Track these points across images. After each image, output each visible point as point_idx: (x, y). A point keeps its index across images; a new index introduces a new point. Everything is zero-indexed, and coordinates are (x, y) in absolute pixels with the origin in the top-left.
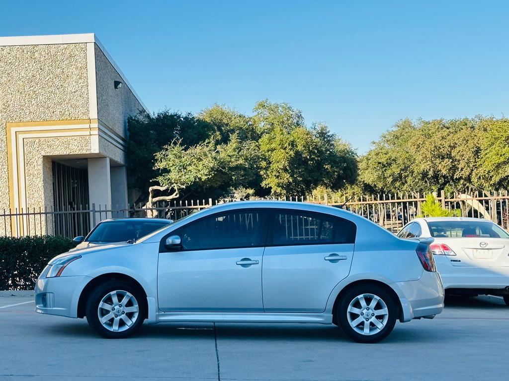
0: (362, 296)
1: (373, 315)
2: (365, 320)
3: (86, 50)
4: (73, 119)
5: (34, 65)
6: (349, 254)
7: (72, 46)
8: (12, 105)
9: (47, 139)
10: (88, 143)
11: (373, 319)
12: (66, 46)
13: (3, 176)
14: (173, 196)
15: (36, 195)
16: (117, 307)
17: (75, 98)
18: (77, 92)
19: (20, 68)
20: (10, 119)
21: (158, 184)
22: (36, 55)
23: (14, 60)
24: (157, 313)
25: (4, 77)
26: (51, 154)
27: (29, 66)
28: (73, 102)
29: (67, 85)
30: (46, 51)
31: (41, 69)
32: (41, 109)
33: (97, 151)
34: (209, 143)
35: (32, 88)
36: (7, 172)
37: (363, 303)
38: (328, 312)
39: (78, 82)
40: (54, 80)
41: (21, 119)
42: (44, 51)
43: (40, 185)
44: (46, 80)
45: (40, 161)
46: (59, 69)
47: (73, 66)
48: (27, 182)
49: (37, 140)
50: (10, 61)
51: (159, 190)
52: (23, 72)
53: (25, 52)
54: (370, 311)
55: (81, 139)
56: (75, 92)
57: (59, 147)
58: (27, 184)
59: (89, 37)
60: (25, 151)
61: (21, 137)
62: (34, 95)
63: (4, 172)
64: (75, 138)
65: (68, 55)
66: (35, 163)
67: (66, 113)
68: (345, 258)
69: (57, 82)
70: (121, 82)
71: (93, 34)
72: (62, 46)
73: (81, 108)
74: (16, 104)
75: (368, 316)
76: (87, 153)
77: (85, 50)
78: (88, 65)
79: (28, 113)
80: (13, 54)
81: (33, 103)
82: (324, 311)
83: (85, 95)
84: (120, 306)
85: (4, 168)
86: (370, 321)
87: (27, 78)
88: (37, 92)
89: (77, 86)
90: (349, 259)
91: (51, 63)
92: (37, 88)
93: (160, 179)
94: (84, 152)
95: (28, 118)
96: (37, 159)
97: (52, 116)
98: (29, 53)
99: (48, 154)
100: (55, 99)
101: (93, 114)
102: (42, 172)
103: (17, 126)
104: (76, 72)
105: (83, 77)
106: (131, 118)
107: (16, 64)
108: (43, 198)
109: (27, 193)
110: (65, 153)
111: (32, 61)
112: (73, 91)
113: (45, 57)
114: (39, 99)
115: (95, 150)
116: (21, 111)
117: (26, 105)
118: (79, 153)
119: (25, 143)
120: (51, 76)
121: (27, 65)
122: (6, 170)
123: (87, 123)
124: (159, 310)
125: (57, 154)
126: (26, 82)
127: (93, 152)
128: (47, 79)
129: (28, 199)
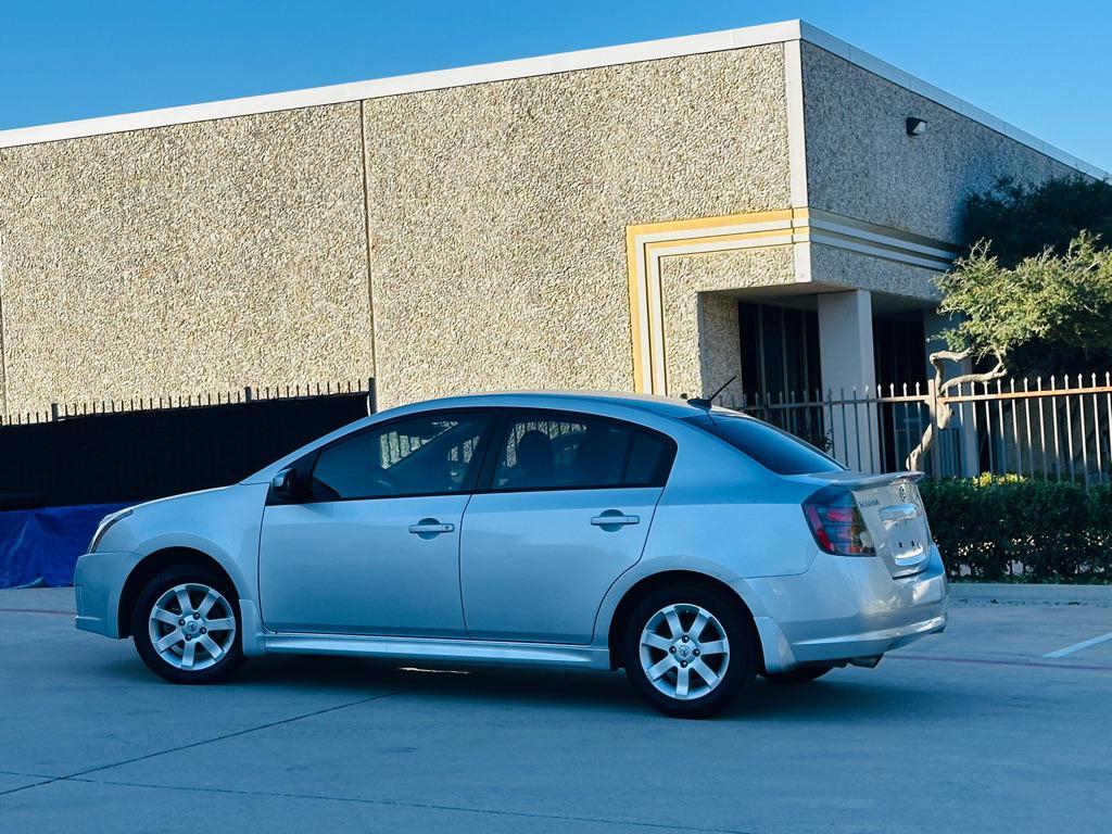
0: (671, 608)
1: (696, 653)
2: (678, 665)
3: (783, 56)
4: (757, 209)
5: (679, 98)
6: (644, 512)
7: (755, 53)
8: (636, 188)
9: (705, 255)
10: (788, 259)
11: (697, 664)
12: (741, 52)
13: (621, 337)
14: (994, 373)
15: (685, 376)
16: (189, 619)
17: (761, 164)
18: (765, 152)
19: (653, 108)
20: (632, 217)
21: (943, 346)
22: (683, 76)
23: (640, 92)
24: (260, 634)
25: (620, 131)
26: (713, 288)
27: (669, 102)
28: (756, 173)
29: (744, 138)
30: (703, 66)
31: (692, 107)
32: (692, 192)
33: (807, 278)
34: (1077, 248)
35: (675, 150)
36: (628, 330)
37: (675, 625)
38: (600, 643)
39: (766, 130)
40: (719, 128)
41: (654, 215)
42: (699, 68)
43: (693, 356)
44: (702, 129)
45: (693, 304)
46: (728, 105)
47: (756, 96)
48: (667, 349)
49: (686, 260)
50: (632, 96)
51: (950, 360)
52: (657, 116)
53: (661, 74)
54: (690, 645)
55: (773, 253)
56: (760, 152)
57: (730, 272)
58: (667, 354)
59: (790, 29)
60: (663, 282)
61: (653, 254)
62: (679, 164)
63: (622, 330)
64: (762, 250)
65: (746, 72)
66: (683, 309)
67: (743, 198)
68: (636, 520)
69: (724, 132)
70: (921, 120)
71: (798, 21)
72: (734, 53)
73: (773, 186)
74: (643, 185)
75: (685, 655)
76: (788, 282)
77: (780, 59)
78: (787, 90)
79: (667, 204)
80: (638, 79)
81: (676, 181)
82: (590, 640)
83: (781, 157)
84: (196, 616)
85: (623, 322)
86: (690, 666)
87: (665, 128)
88: (685, 157)
89: (765, 138)
90: (644, 523)
91: (712, 93)
92: (684, 148)
93: (948, 335)
94: (781, 281)
95: (669, 214)
96: (686, 300)
97: (715, 207)
98: (668, 75)
99: (708, 289)
100: (721, 169)
101: (799, 196)
102: (695, 327)
103: (647, 232)
104: (762, 108)
105: (777, 117)
106: (976, 198)
107: (644, 100)
108: (700, 383)
109: (668, 372)
110: (741, 285)
111: (675, 91)
112: (758, 148)
113: (700, 80)
114: (688, 171)
115: (802, 276)
116: (653, 200)
117: (664, 186)
118: (770, 284)
119: (662, 267)
120: (712, 119)
121: (664, 101)
122: (626, 325)
123: (786, 218)
124: (265, 626)
125: (724, 288)
126: (663, 137)
127: (799, 279)
128: (705, 127)
129: (669, 386)
